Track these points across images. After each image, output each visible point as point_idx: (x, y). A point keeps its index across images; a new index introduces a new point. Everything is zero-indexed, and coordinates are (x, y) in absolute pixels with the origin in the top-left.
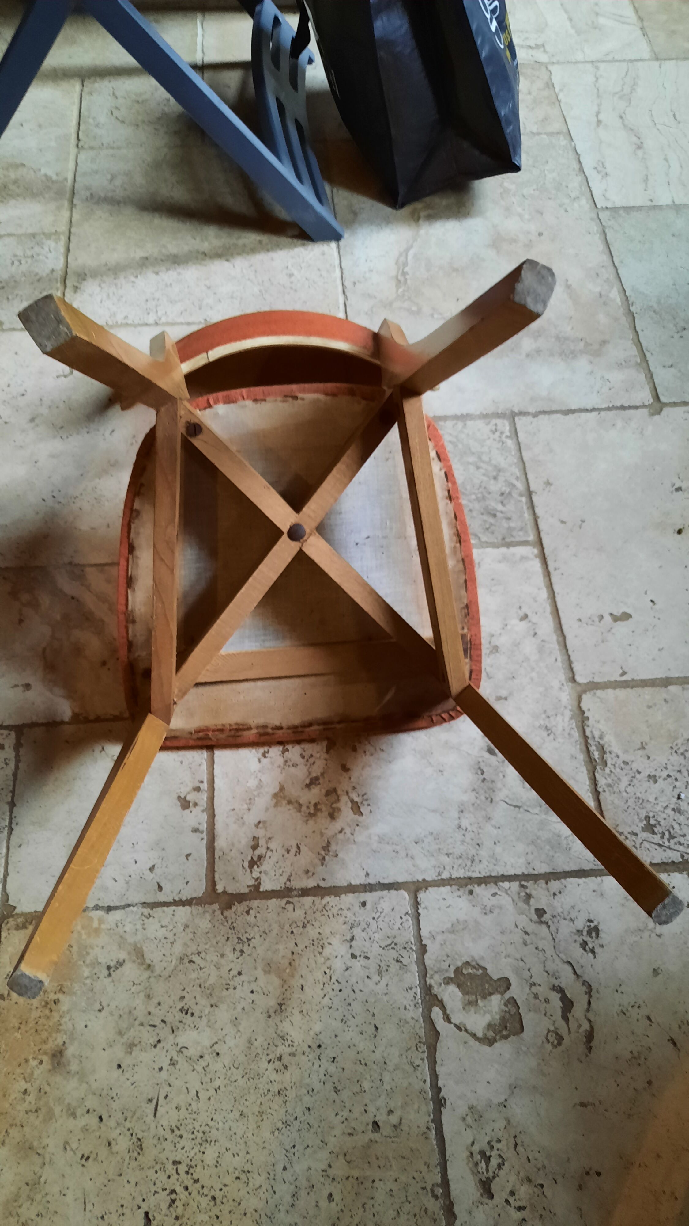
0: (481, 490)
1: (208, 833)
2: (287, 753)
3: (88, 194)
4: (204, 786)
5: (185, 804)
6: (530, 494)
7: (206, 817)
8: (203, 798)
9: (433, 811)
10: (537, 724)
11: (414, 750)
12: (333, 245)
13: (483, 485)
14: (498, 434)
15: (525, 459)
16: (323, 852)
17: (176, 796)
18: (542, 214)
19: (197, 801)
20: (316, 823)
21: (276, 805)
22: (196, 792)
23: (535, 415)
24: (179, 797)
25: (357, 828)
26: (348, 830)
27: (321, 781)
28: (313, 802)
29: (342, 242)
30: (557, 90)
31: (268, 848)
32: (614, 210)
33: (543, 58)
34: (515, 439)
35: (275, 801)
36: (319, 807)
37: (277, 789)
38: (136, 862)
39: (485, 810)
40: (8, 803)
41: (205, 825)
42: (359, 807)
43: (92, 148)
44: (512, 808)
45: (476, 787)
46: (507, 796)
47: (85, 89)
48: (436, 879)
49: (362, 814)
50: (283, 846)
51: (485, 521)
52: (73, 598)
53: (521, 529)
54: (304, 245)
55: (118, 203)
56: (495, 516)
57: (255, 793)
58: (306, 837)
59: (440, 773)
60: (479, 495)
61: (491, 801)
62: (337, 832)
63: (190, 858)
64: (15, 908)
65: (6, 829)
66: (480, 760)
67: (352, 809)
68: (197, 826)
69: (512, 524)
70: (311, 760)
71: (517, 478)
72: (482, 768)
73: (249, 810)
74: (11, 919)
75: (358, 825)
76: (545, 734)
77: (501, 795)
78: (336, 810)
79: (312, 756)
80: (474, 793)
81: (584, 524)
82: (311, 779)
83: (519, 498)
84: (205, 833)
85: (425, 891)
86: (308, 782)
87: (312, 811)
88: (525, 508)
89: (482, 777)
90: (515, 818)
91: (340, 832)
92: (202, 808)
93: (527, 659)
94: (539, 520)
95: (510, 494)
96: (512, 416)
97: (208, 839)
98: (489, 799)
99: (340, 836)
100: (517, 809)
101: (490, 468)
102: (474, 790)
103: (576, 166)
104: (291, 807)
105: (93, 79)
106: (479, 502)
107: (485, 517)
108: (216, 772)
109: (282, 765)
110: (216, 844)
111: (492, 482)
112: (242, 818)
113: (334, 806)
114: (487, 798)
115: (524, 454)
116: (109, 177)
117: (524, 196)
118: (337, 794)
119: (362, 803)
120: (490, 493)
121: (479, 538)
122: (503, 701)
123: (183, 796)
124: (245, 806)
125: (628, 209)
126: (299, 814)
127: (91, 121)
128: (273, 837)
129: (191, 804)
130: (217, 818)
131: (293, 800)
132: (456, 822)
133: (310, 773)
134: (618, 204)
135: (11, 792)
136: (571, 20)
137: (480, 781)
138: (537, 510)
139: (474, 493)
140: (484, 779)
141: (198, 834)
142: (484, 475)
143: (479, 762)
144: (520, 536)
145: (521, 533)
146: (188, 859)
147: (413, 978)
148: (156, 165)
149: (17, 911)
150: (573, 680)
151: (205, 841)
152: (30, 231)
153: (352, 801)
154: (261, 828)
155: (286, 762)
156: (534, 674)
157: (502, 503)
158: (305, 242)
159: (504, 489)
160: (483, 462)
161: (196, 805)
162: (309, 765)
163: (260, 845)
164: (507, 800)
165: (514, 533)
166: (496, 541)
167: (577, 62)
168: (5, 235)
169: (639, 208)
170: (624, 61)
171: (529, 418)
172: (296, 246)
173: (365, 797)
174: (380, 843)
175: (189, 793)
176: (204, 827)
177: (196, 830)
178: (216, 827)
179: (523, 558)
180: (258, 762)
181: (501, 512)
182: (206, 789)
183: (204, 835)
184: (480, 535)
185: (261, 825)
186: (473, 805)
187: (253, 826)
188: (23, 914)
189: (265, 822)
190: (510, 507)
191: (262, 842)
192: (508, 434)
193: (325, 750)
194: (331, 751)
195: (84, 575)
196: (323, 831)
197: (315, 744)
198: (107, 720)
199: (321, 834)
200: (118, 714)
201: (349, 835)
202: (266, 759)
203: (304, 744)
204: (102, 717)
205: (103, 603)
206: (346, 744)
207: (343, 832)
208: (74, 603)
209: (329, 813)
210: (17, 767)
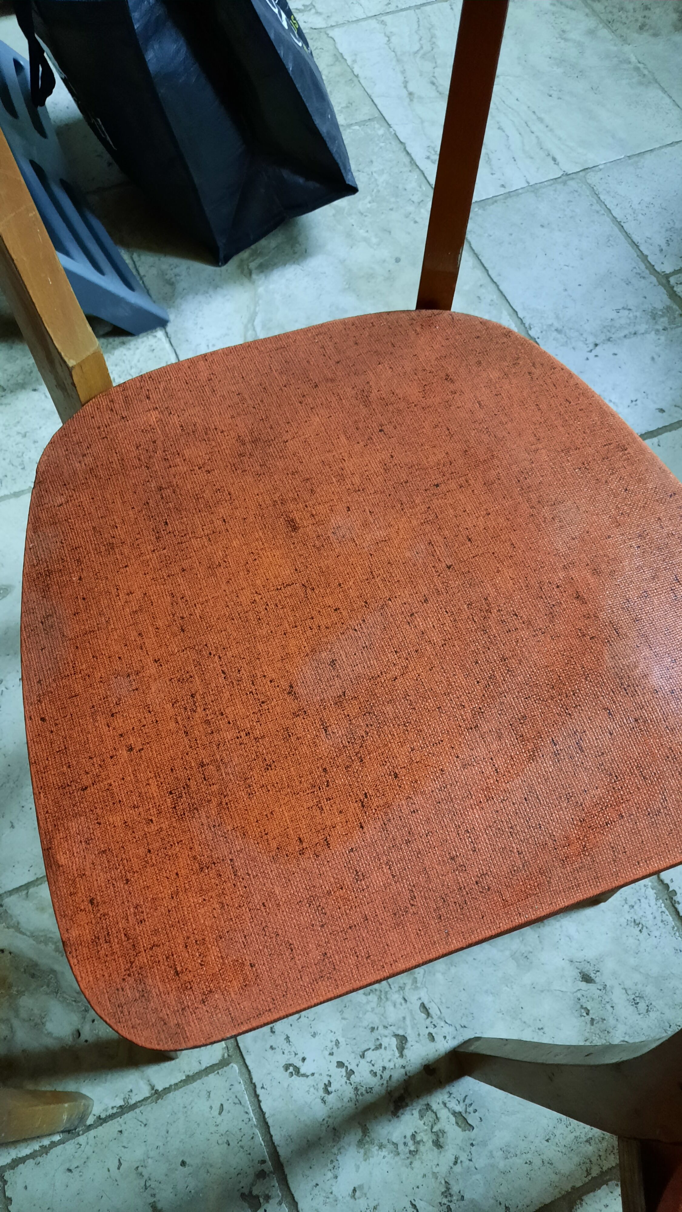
2: (353, 1076)
4: (269, 1167)
8: (272, 1184)
10: (623, 921)
11: (500, 1011)
12: (160, 333)
16: (445, 1201)
17: (238, 1195)
19: (267, 1192)
20: (422, 1162)
21: (366, 1157)
22: (261, 1181)
24: (243, 1195)
26: (463, 1157)
27: (408, 1099)
28: (409, 1135)
29: (169, 327)
30: (349, 62)
33: (318, 22)
35: (362, 1151)
36: (418, 1138)
42: (465, 1119)
45: (587, 1035)
48: (587, 1180)
49: (471, 1127)
57: (335, 1150)
58: (418, 1187)
62: (452, 1165)
66: (579, 996)
67: (457, 1124)
70: (387, 1075)
72: (584, 1004)
73: (336, 1177)
75: (472, 1145)
76: (636, 931)
78: (441, 1135)
79: (384, 1068)
82: (396, 1103)
85: (581, 1204)
86: (393, 1108)
87: (412, 1148)
89: (588, 1018)
91: (456, 1163)
92: (277, 1200)
99: (458, 1169)
103: (406, 160)
104: (384, 1152)
109: (353, 1096)
112: (331, 1193)
113: (436, 1128)
118: (432, 1111)
119: (466, 1112)
123: (246, 1191)
124: (330, 1175)
125: (482, 203)
126: (397, 1159)
128: (378, 1205)
129: (261, 1200)
131: (385, 1142)
137: (589, 1025)
140: (592, 1019)
153: (454, 1113)
154: (359, 1198)
161: (267, 1199)
167: (358, 20)
169: (494, 200)
173: (468, 1101)
174: (507, 1158)
175: (253, 1185)
185: (358, 1194)
187: (348, 1198)
189: (361, 1187)
193: (397, 1054)
194: (406, 1052)
195: (6, 911)
196: (436, 1170)
197: (382, 1051)
198: (112, 1117)
199: (435, 1175)
200: (122, 1103)
201: (468, 1162)
202: (331, 1096)
203: (368, 1054)
204: (103, 1116)
205: (46, 944)
206: (419, 1035)
207: (459, 1161)
208: (7, 957)
209: (433, 1142)
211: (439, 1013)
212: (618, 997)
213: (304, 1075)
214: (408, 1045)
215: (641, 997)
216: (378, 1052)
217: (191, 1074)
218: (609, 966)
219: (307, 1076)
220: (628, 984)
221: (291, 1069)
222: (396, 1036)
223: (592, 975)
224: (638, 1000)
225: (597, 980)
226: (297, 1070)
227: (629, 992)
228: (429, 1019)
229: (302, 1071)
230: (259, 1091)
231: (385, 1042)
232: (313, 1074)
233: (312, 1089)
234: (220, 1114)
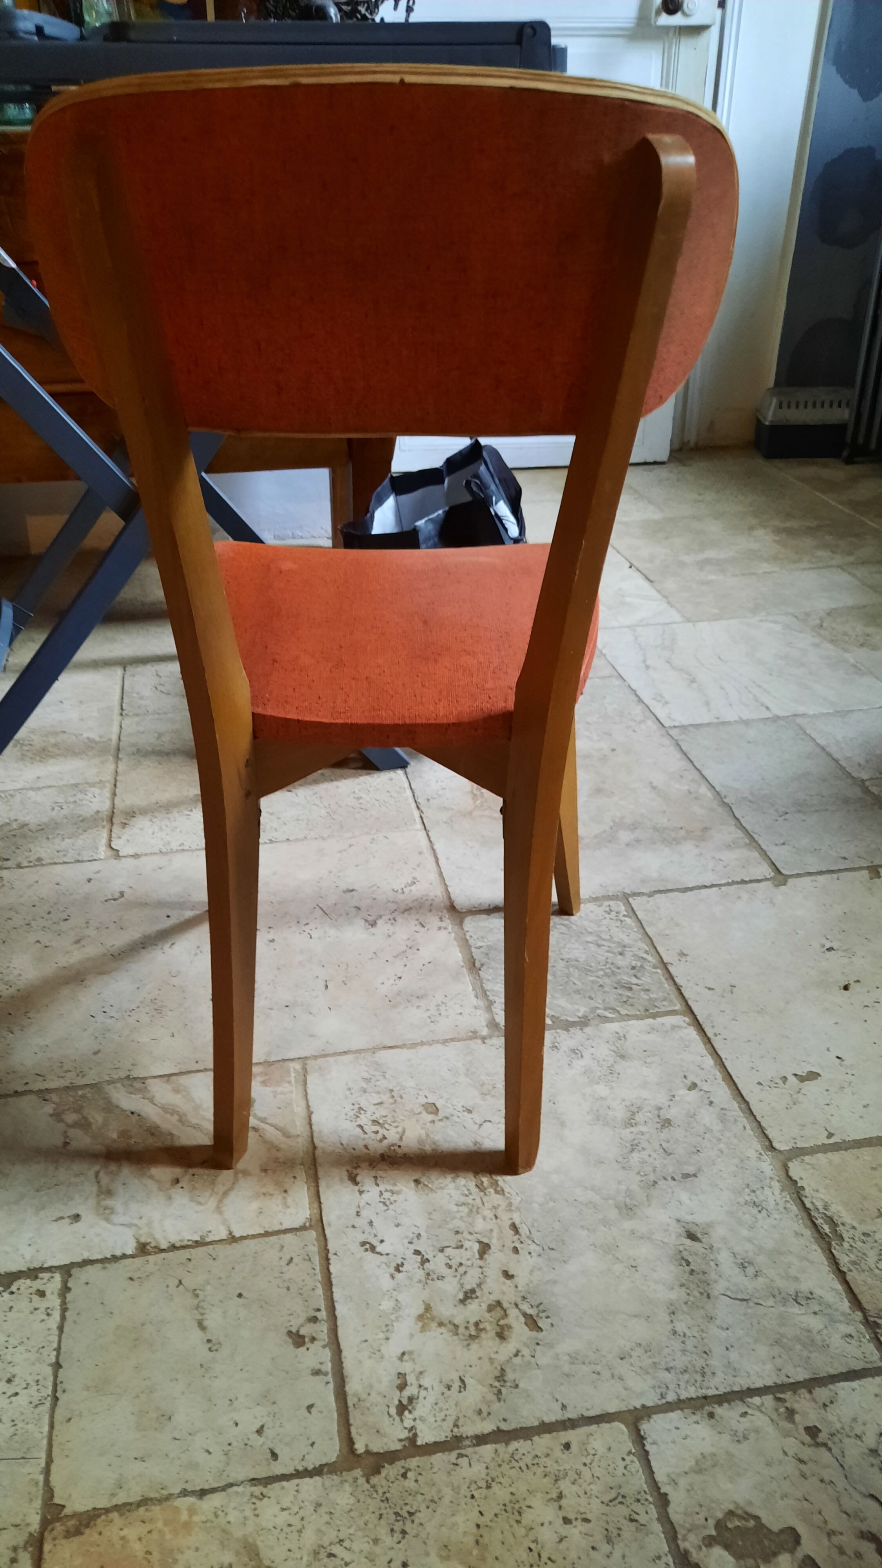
0: (608, 966)
1: (334, 1375)
2: (427, 1264)
3: (134, 749)
4: (323, 1315)
5: (298, 1340)
6: (665, 966)
7: (330, 1354)
8: (322, 1330)
9: (635, 1316)
10: (741, 1200)
11: (594, 1245)
12: (400, 772)
13: (610, 961)
14: (613, 914)
15: (650, 934)
16: (497, 1384)
17: (285, 1331)
18: (610, 735)
19: (314, 1335)
20: (481, 1347)
21: (423, 1329)
22: (312, 1324)
23: (651, 895)
24: (290, 1333)
25: (538, 1348)
26: (526, 1352)
27: (478, 1293)
28: (473, 1320)
29: (408, 769)
31: (420, 1386)
32: (683, 728)
34: (634, 917)
35: (420, 1324)
36: (481, 1326)
37: (421, 1310)
38: (237, 1424)
39: (703, 1308)
40: (51, 1365)
41: (330, 1365)
42: (535, 1321)
43: (137, 715)
44: (738, 1302)
45: (684, 1281)
46: (728, 1289)
47: (127, 672)
48: (660, 1403)
49: (540, 1329)
50: (441, 1382)
51: (620, 995)
52: (132, 1113)
53: (665, 999)
55: (167, 754)
56: (630, 989)
57: (393, 1317)
58: (471, 1366)
59: (634, 1269)
60: (608, 971)
61: (709, 1296)
62: (511, 1355)
63: (313, 1410)
64: (63, 1506)
65: (49, 1399)
66: (681, 1248)
67: (526, 1324)
68: (318, 1367)
69: (653, 996)
70: (462, 1270)
71: (646, 952)
72: (686, 1257)
73: (387, 1339)
74: (58, 1524)
75: (538, 1344)
76: (755, 1211)
77: (718, 1288)
78: (506, 1329)
79: (461, 1264)
80: (684, 1289)
81: (735, 990)
82: (466, 1293)
83: (655, 970)
84: (330, 1375)
85: (649, 1421)
86: (461, 1296)
87: (473, 1333)
88: (663, 979)
89: (688, 1269)
90: (745, 1314)
91: (516, 1355)
92: (323, 1343)
93: (708, 1130)
94: (682, 989)
95: (642, 967)
96: (626, 898)
97: (335, 1382)
98: (705, 1294)
99: (517, 1360)
100: (745, 1302)
101: (613, 945)
102: (682, 1285)
103: (636, 699)
104: (443, 1330)
105: (134, 665)
106: (609, 976)
107: (620, 991)
108: (336, 1296)
109: (423, 1279)
110: (347, 1388)
111: (619, 957)
112: (379, 1351)
113: (502, 1322)
114: (701, 1294)
115: (648, 930)
116: (156, 735)
117: (588, 723)
118: (502, 1308)
119: (538, 1315)
120: (619, 968)
121: (619, 1012)
122: (692, 1178)
123: (294, 1330)
124: (382, 1335)
125: (697, 726)
126: (455, 1338)
127: (135, 695)
128: (424, 1371)
129: (307, 1340)
130: (344, 1354)
131: (446, 1322)
132: (670, 1327)
133: (462, 1285)
134: (685, 722)
135: (55, 1350)
137: (687, 1274)
138: (676, 979)
139: (602, 970)
140: (693, 1271)
141: (321, 1377)
142: (608, 952)
143: (681, 1252)
144: (665, 1006)
145: (665, 1003)
146: (310, 1412)
147: (658, 1542)
149: (67, 1511)
150: (771, 1147)
151: (331, 1386)
152: (72, 782)
153: (525, 1315)
154: (406, 1361)
155: (428, 1274)
156: (722, 1146)
157: (635, 976)
158: (371, 772)
159: (634, 963)
160: (604, 940)
161: (313, 1339)
162: (459, 1275)
163: (409, 1383)
164: (728, 1293)
165: (657, 1004)
166: (638, 1013)
167: (613, 628)
168: (44, 787)
169: (708, 725)
170: (658, 624)
171: (645, 898)
172: (361, 776)
173: (541, 1308)
174: (573, 1363)
175: (302, 1326)
176: (328, 1367)
177: (317, 1373)
178: (344, 1365)
179: (674, 1027)
180: (390, 1279)
181: (637, 985)
182: (325, 1318)
183: (330, 1378)
184: (618, 1009)
185: (406, 1357)
186: (686, 1303)
187: (395, 1359)
188: (75, 1515)
189: (411, 1353)
190: (646, 980)
191: (410, 1379)
192: (625, 913)
193: (477, 1256)
194: (486, 1256)
195: (146, 1088)
196: (493, 1356)
197: (462, 1250)
198: (184, 1247)
199: (491, 1360)
200: (198, 1239)
201: (529, 1358)
202: (401, 1274)
203: (448, 1251)
204: (178, 1245)
205: (172, 1115)
206: (503, 1246)
207: (520, 1354)
208: (134, 1118)
209: (497, 1333)
210: (63, 1318)
211: (528, 1233)
212: (724, 1257)
213: (378, 1253)
214: (491, 1251)
215: (751, 1263)
216: (458, 1251)
217: (270, 1230)
218: (719, 1232)
219: (382, 1255)
220: (738, 1249)
221: (368, 1246)
222: (480, 1242)
223: (699, 1236)
224: (746, 1265)
225: (704, 1240)
226: (373, 1248)
227: (738, 1257)
228: (518, 1236)
229: (378, 1249)
230: (330, 1256)
231: (467, 1244)
232: (387, 1254)
233: (384, 1266)
234: (288, 1264)
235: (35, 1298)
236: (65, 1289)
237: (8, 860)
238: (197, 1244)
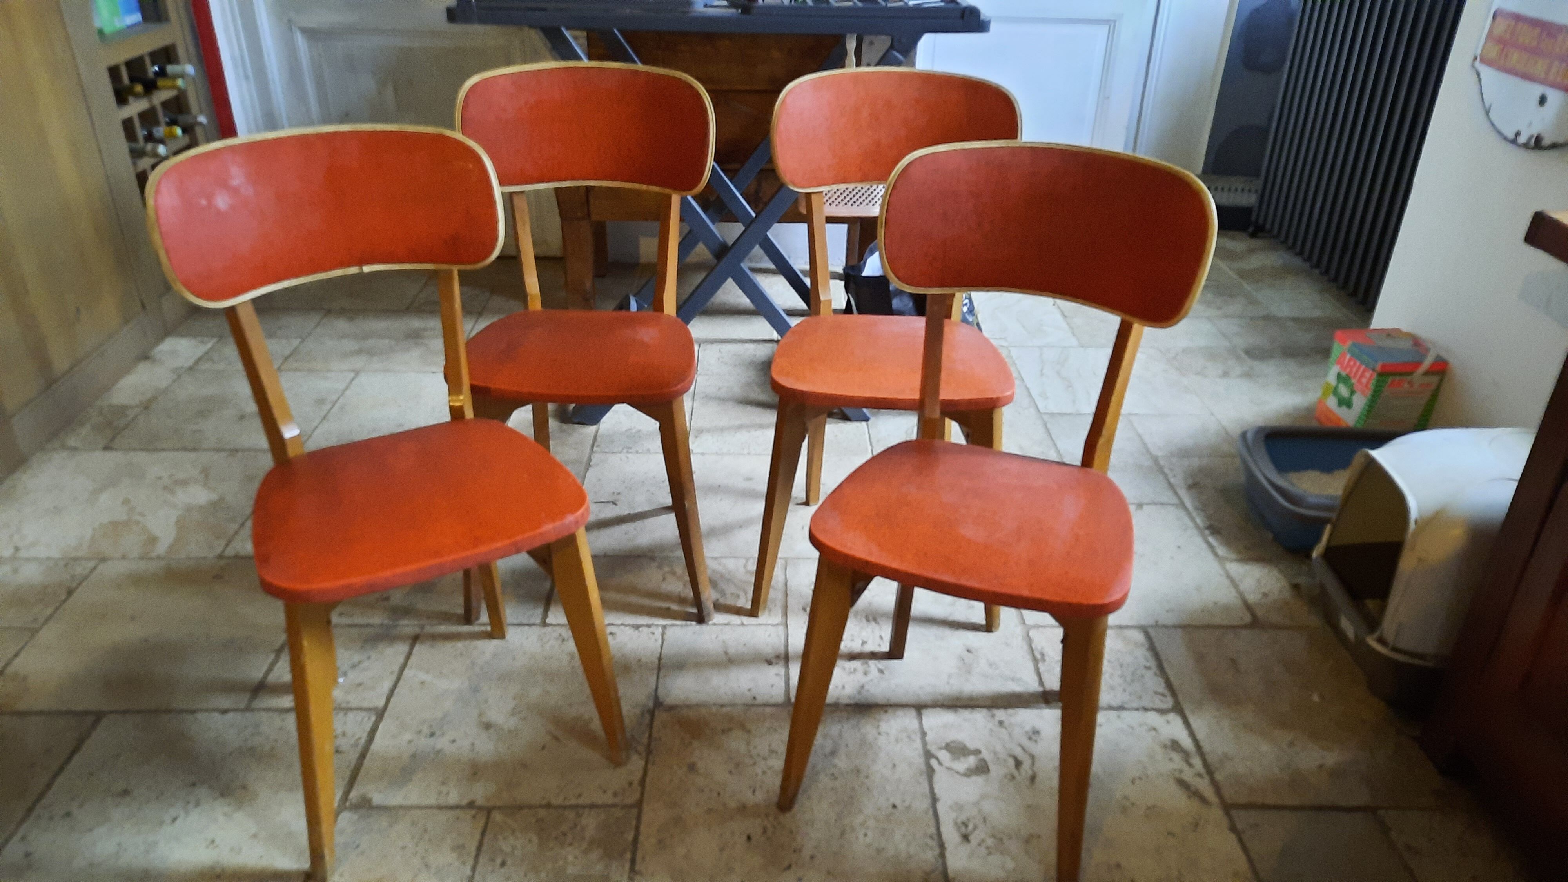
3: (704, 395)
5: (770, 663)
7: (783, 670)
8: (781, 662)
11: (919, 648)
12: (864, 423)
16: (859, 689)
17: (764, 659)
19: (777, 663)
22: (777, 659)
25: (882, 680)
26: (876, 681)
29: (869, 422)
30: (1014, 358)
32: (1052, 415)
33: (1005, 344)
38: (739, 686)
39: (966, 675)
40: (657, 658)
42: (883, 671)
43: (706, 375)
44: (983, 678)
45: (959, 666)
46: (980, 672)
47: (701, 349)
48: (933, 704)
49: (885, 674)
54: (844, 422)
55: (723, 400)
59: (936, 660)
61: (970, 673)
62: (868, 681)
64: (663, 703)
65: (657, 668)
66: (962, 654)
67: (878, 671)
68: (778, 673)
72: (963, 659)
74: (660, 707)
77: (975, 672)
82: (852, 658)
85: (925, 709)
90: (985, 682)
91: (870, 682)
97: (785, 679)
98: (968, 672)
100: (986, 678)
102: (958, 669)
105: (706, 344)
110: (790, 682)
113: (867, 669)
116: (717, 388)
123: (768, 659)
125: (1061, 415)
127: (705, 362)
130: (790, 671)
132: (947, 681)
134: (1055, 411)
135: (659, 653)
136: (1024, 327)
137: (962, 664)
140: (965, 663)
141: (779, 677)
143: (961, 656)
146: (772, 687)
147: (918, 744)
148: (748, 384)
150: (1024, 623)
153: (877, 668)
158: (845, 421)
169: (1070, 414)
170: (1061, 346)
175: (772, 658)
176: (782, 674)
178: (790, 674)
182: (783, 658)
186: (958, 674)
188: (667, 706)
196: (860, 680)
200: (729, 623)
201: (877, 683)
207: (872, 682)
210: (663, 642)
212: (983, 660)
215: (995, 664)
217: (761, 623)
218: (983, 651)
220: (991, 659)
223: (973, 651)
224: (993, 664)
225: (975, 653)
227: (990, 661)
235: (651, 635)
236: (663, 634)
237: (630, 448)
238: (726, 625)
